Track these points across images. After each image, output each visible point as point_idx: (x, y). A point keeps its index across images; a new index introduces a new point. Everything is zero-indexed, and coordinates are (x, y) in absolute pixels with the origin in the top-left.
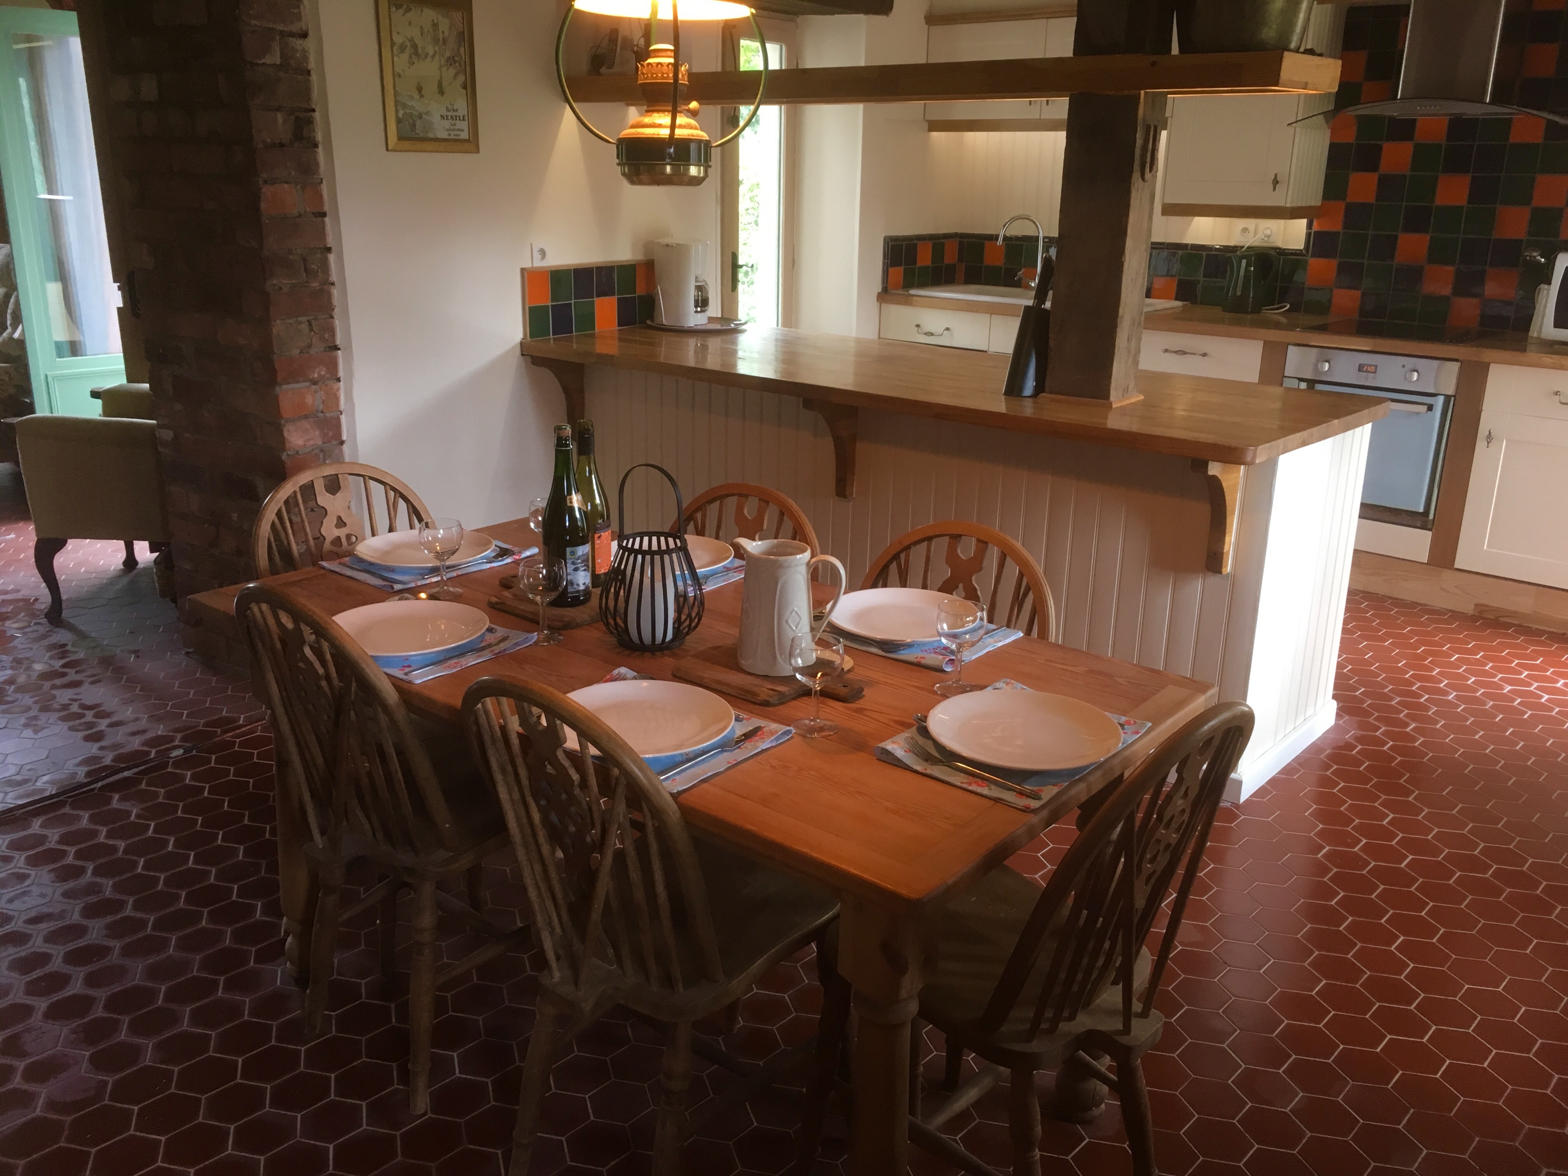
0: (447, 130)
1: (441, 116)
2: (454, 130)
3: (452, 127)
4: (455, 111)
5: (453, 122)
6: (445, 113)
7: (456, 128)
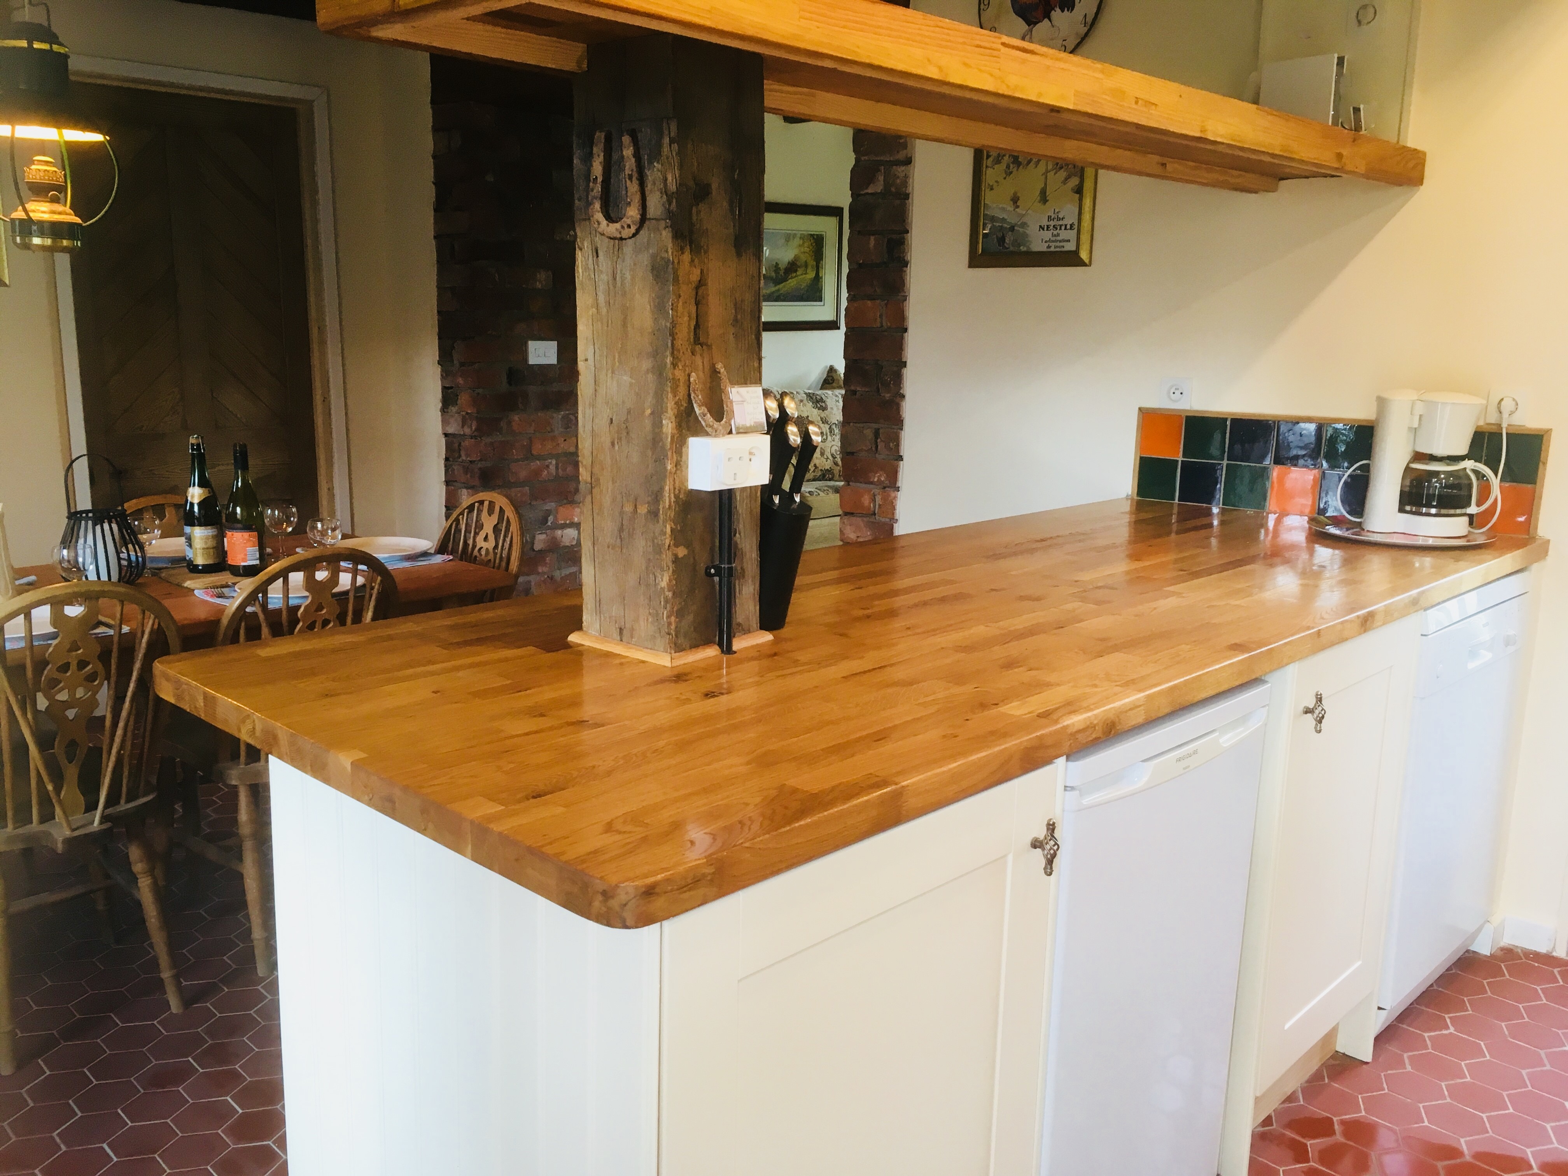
0: (1046, 242)
1: (1040, 226)
2: (1056, 241)
3: (1054, 239)
4: (1059, 219)
5: (1055, 232)
6: (1045, 223)
7: (1058, 238)
